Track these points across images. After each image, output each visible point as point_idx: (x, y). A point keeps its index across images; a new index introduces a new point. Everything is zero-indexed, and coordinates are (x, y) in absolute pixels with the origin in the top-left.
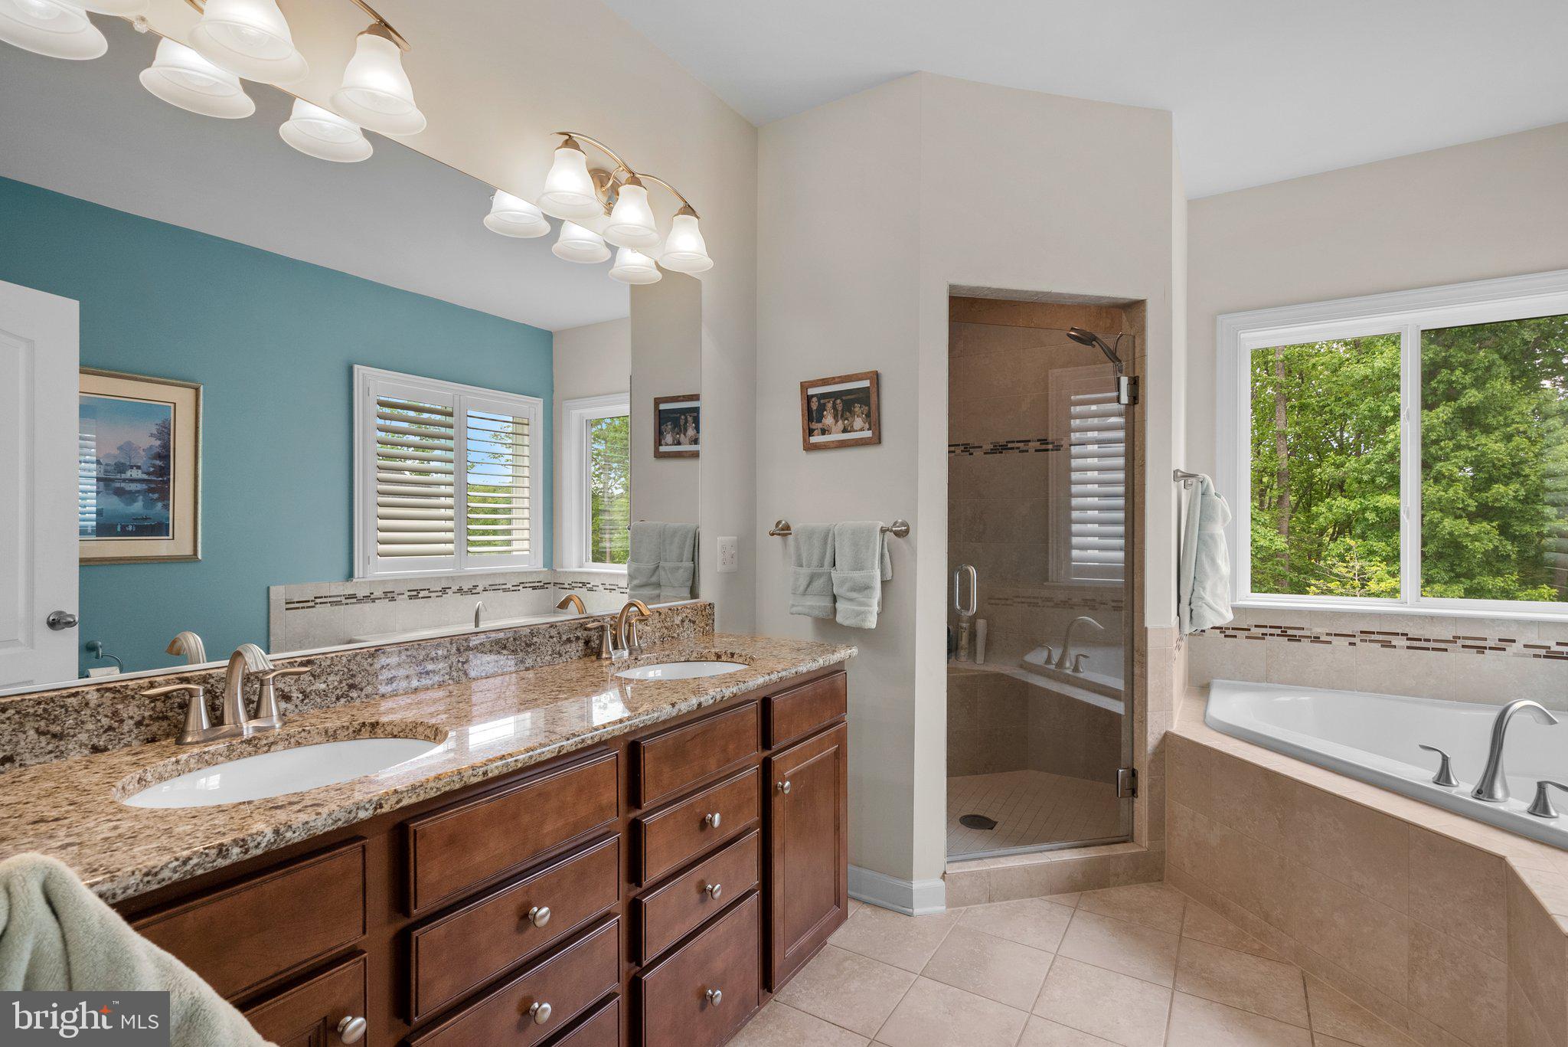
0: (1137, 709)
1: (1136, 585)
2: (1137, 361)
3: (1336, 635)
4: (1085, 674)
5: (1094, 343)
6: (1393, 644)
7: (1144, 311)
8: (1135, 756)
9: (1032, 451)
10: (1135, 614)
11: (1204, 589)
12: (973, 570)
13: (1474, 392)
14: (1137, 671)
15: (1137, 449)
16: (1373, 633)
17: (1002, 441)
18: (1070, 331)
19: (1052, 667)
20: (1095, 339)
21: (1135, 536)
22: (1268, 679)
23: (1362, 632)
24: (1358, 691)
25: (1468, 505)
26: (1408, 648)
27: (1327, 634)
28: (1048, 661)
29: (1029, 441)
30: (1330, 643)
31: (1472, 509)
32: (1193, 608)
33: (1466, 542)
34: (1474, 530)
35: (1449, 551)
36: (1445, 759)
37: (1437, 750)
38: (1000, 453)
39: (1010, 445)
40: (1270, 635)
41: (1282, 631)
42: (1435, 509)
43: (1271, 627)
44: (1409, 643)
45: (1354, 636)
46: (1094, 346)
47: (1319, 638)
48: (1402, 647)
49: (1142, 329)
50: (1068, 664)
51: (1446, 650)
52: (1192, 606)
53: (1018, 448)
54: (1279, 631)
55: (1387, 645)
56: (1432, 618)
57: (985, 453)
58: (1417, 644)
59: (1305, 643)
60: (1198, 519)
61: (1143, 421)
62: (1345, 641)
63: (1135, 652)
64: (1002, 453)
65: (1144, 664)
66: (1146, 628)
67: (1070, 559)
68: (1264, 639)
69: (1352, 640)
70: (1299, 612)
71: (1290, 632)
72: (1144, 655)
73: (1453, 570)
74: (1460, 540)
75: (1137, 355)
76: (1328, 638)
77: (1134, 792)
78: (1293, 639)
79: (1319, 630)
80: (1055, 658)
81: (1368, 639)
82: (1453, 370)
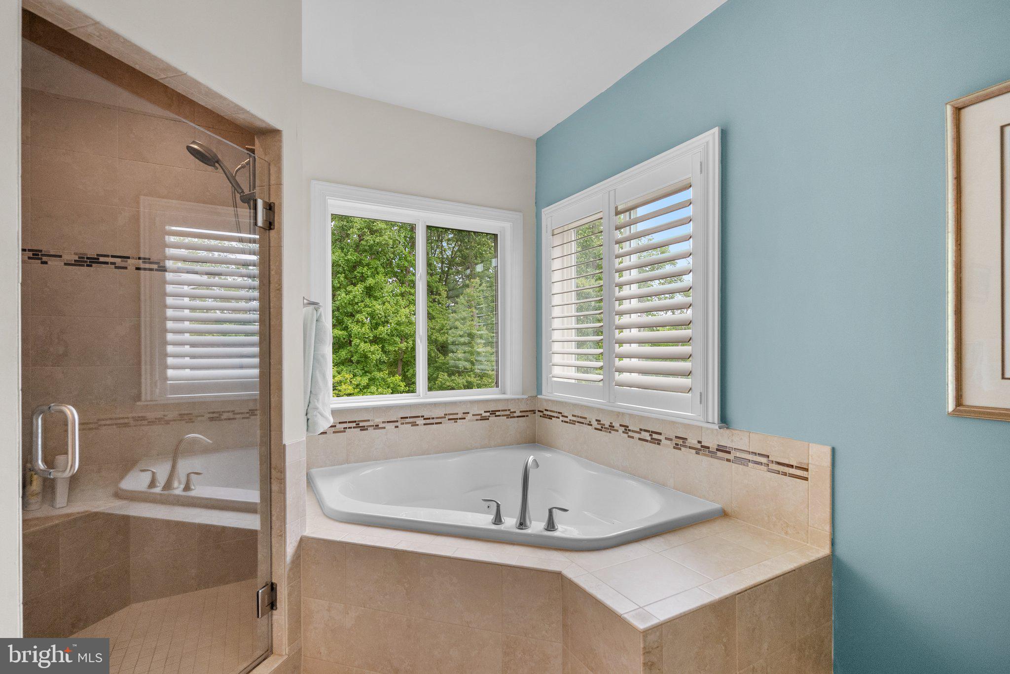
0: (276, 524)
1: (273, 405)
2: (273, 188)
3: (388, 422)
4: (200, 491)
5: (217, 165)
6: (417, 423)
7: (280, 141)
8: (273, 570)
9: (131, 268)
10: (273, 433)
11: (318, 400)
12: (72, 413)
13: (371, 279)
14: (275, 487)
15: (273, 273)
16: (407, 418)
17: (92, 253)
18: (192, 143)
19: (158, 490)
20: (218, 161)
21: (272, 357)
22: (347, 461)
23: (402, 418)
24: (400, 457)
25: (370, 336)
26: (424, 424)
27: (383, 422)
28: (152, 484)
29: (128, 258)
30: (384, 428)
31: (371, 338)
32: (309, 417)
33: (369, 355)
34: (372, 349)
35: (363, 359)
36: (498, 506)
37: (494, 501)
38: (88, 266)
39: (102, 259)
40: (349, 428)
41: (356, 424)
42: (357, 338)
43: (349, 422)
44: (425, 422)
45: (397, 421)
46: (217, 168)
47: (378, 426)
48: (421, 425)
49: (278, 159)
50: (176, 484)
51: (441, 423)
52: (309, 416)
53: (112, 263)
54: (354, 425)
55: (414, 424)
56: (435, 405)
57: (66, 264)
58: (429, 421)
59: (371, 430)
60: (313, 341)
61: (279, 247)
62: (392, 425)
63: (273, 470)
64: (91, 266)
65: (282, 481)
66: (285, 445)
67: (166, 379)
68: (345, 432)
69: (396, 424)
70: (366, 409)
71: (361, 424)
72: (282, 471)
73: (363, 369)
74: (367, 354)
75: (272, 182)
76: (383, 425)
77: (273, 605)
78: (363, 429)
79: (378, 420)
80: (162, 480)
81: (404, 422)
82: (364, 267)
